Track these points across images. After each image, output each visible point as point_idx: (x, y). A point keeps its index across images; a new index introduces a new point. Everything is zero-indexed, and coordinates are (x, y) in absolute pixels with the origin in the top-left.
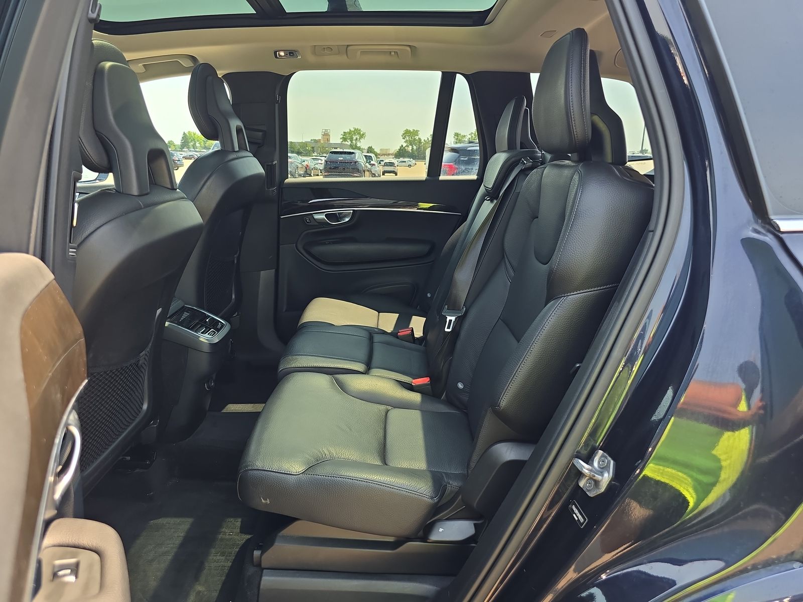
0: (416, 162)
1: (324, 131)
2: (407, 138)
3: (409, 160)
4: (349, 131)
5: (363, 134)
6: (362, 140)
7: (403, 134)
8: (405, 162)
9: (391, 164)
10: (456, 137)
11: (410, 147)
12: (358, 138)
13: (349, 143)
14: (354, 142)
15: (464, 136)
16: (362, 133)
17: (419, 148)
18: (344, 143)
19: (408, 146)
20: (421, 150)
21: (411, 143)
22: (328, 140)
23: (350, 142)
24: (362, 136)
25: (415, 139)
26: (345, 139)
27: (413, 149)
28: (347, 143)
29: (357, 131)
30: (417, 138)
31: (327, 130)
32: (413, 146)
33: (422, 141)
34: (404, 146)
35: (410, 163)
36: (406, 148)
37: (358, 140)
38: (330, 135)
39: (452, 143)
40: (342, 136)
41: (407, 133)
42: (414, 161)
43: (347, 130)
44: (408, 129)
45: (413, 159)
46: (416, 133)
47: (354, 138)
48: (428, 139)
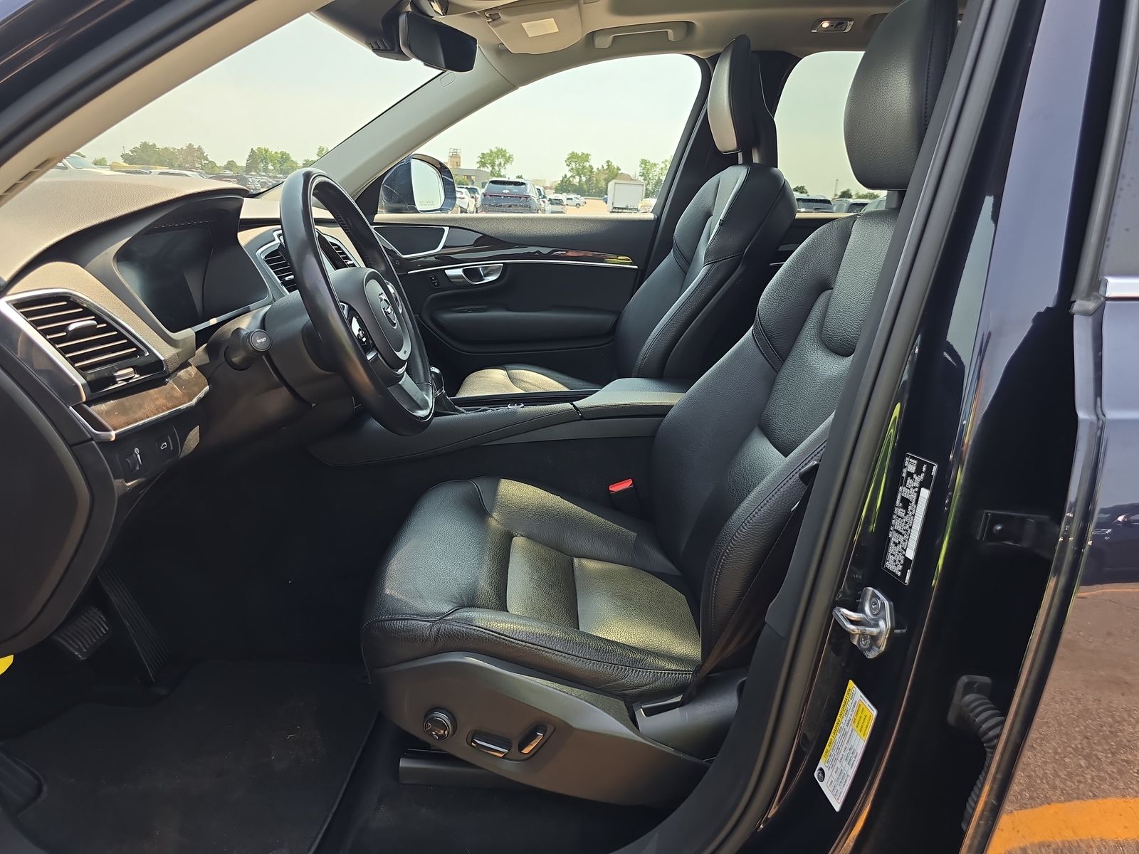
0: (586, 201)
1: (452, 151)
2: (573, 165)
3: (576, 196)
4: (489, 152)
5: (510, 157)
6: (508, 166)
7: (568, 159)
8: (571, 199)
9: (558, 202)
10: (643, 166)
11: (578, 178)
12: (503, 162)
13: (488, 169)
14: (496, 168)
15: (655, 165)
16: (508, 155)
17: (589, 180)
18: (482, 169)
19: (574, 177)
20: (592, 183)
21: (579, 173)
22: (458, 164)
23: (490, 168)
24: (508, 159)
25: (584, 167)
26: (483, 164)
27: (580, 180)
28: (485, 169)
29: (501, 153)
30: (587, 166)
31: (457, 149)
32: (581, 177)
33: (595, 170)
34: (568, 177)
35: (577, 201)
36: (571, 179)
37: (502, 165)
38: (460, 157)
39: (638, 174)
40: (479, 160)
41: (573, 157)
42: (583, 198)
43: (486, 151)
44: (575, 152)
45: (582, 196)
46: (586, 157)
47: (497, 163)
48: (603, 167)
